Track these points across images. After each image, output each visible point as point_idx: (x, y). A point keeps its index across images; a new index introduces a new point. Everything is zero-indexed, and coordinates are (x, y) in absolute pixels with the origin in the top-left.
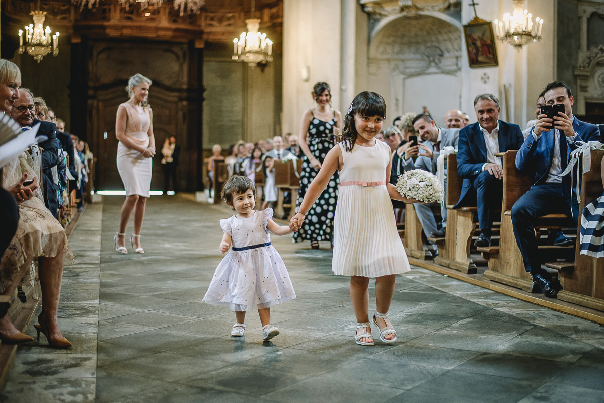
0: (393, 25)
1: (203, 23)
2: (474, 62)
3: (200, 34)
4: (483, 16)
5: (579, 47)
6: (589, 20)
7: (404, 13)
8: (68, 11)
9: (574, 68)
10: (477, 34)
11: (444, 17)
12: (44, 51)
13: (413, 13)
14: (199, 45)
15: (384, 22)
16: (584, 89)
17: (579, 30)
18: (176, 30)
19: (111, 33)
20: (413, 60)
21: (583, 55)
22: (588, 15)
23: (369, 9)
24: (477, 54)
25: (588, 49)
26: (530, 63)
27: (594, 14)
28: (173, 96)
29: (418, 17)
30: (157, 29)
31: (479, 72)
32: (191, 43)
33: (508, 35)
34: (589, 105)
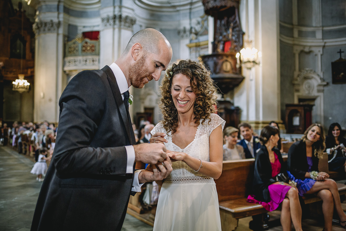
9: (140, 96)
21: (143, 91)
34: (146, 109)
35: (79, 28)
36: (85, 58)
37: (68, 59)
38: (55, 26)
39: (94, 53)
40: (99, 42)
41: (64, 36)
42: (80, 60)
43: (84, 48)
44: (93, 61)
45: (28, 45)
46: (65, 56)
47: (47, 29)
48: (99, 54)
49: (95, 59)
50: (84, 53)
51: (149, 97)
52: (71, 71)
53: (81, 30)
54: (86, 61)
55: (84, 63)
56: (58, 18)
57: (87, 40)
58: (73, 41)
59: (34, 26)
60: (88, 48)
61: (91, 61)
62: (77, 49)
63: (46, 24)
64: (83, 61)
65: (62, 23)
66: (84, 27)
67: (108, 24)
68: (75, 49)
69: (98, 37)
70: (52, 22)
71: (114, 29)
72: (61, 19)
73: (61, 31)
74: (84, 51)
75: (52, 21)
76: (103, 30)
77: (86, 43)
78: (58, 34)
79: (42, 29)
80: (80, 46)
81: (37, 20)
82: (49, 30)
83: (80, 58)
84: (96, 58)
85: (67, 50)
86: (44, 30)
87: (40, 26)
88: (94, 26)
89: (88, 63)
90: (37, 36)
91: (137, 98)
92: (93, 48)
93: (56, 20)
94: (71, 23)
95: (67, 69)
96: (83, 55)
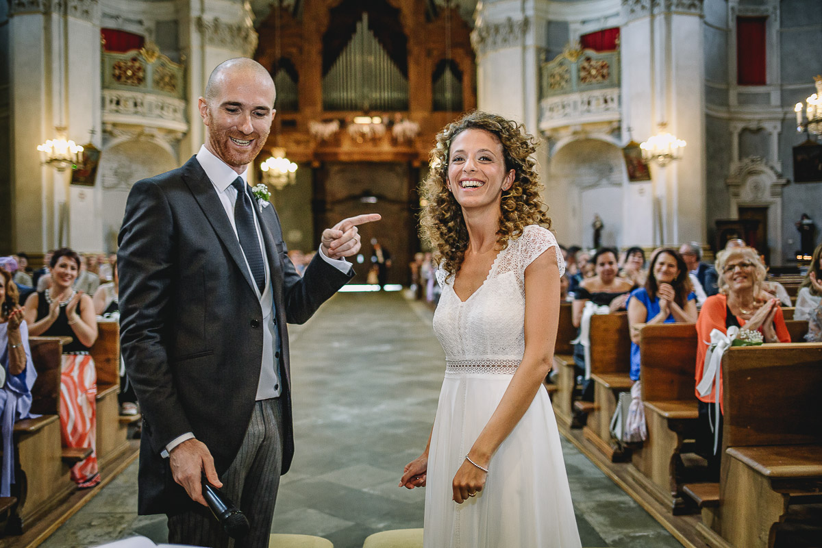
0: (569, 147)
1: (419, 146)
2: (633, 178)
3: (415, 155)
4: (636, 139)
5: (730, 159)
6: (741, 135)
7: (577, 137)
8: (308, 142)
9: (726, 177)
10: (633, 154)
11: (609, 139)
12: (284, 180)
13: (582, 136)
14: (416, 164)
15: (560, 145)
16: (736, 195)
17: (730, 145)
18: (397, 154)
19: (343, 158)
20: (587, 175)
21: (734, 166)
22: (739, 130)
23: (548, 133)
24: (634, 171)
25: (740, 158)
26: (680, 177)
27: (745, 130)
28: (395, 208)
29: (588, 140)
30: (379, 154)
31: (637, 186)
32: (410, 164)
33: (655, 157)
34: (742, 210)
35: (572, 27)
36: (585, 96)
37: (549, 102)
38: (517, 30)
39: (606, 82)
40: (619, 54)
41: (539, 50)
42: (575, 103)
43: (583, 74)
44: (606, 101)
45: (466, 79)
46: (541, 96)
47: (499, 39)
48: (619, 85)
49: (608, 97)
50: (583, 86)
51: (751, 180)
52: (555, 130)
53: (577, 31)
54: (589, 103)
55: (586, 107)
56: (523, 9)
57: (590, 52)
58: (559, 59)
59: (474, 37)
60: (594, 72)
61: (602, 101)
62: (567, 76)
63: (497, 29)
64: (582, 102)
65: (532, 20)
66: (584, 22)
67: (638, 8)
68: (562, 77)
69: (617, 42)
70: (510, 23)
71: (653, 16)
72: (530, 12)
73: (531, 40)
74: (583, 79)
75: (509, 19)
76: (626, 24)
77: (588, 59)
78: (524, 48)
79: (490, 40)
80: (574, 68)
81: (479, 22)
82: (505, 40)
83: (575, 97)
84: (611, 93)
85: (545, 84)
86: (495, 43)
87: (484, 34)
88: (606, 18)
89: (593, 107)
90: (480, 59)
91: (720, 184)
92: (605, 71)
93: (518, 17)
94: (552, 17)
95: (546, 125)
96: (582, 91)
